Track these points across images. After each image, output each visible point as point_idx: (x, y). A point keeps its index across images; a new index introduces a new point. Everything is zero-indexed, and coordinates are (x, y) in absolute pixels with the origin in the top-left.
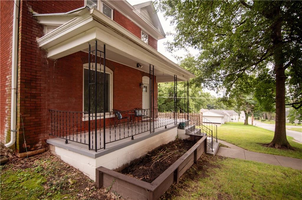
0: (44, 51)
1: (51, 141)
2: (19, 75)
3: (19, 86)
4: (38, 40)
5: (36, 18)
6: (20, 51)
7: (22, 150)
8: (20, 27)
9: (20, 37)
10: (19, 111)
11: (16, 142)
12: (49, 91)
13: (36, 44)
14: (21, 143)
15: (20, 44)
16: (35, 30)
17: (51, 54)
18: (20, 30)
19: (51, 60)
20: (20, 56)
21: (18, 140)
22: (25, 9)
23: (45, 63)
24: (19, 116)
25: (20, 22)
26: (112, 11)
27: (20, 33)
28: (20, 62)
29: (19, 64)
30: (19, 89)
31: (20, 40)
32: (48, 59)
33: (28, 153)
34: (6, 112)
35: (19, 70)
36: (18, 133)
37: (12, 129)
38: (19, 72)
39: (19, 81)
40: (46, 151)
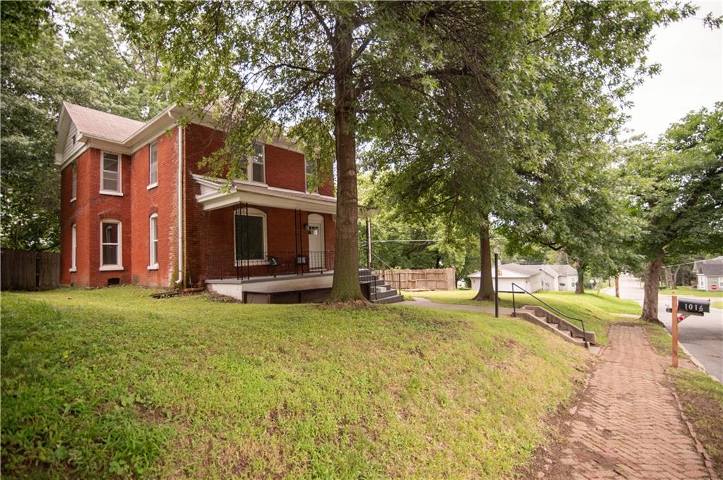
0: (201, 205)
1: (208, 281)
2: (185, 227)
3: (185, 236)
4: (197, 197)
5: (195, 180)
6: (185, 208)
7: (188, 286)
8: (184, 189)
9: (185, 197)
10: (185, 255)
11: (183, 281)
12: (205, 239)
13: (196, 200)
14: (188, 280)
15: (184, 202)
16: (195, 189)
17: (207, 208)
18: (184, 191)
19: (207, 212)
20: (185, 212)
21: (185, 278)
22: (187, 173)
23: (202, 215)
24: (185, 259)
25: (184, 185)
26: (264, 147)
27: (184, 193)
28: (185, 216)
29: (185, 219)
30: (185, 238)
31: (185, 199)
32: (205, 211)
33: (192, 289)
34: (170, 258)
35: (185, 223)
36: (185, 272)
37: (180, 269)
38: (185, 225)
39: (185, 231)
40: (204, 290)
